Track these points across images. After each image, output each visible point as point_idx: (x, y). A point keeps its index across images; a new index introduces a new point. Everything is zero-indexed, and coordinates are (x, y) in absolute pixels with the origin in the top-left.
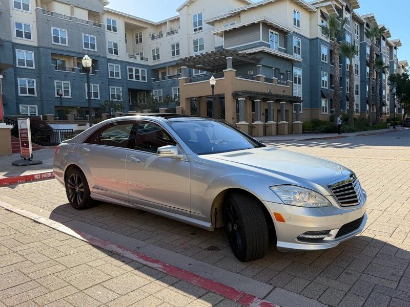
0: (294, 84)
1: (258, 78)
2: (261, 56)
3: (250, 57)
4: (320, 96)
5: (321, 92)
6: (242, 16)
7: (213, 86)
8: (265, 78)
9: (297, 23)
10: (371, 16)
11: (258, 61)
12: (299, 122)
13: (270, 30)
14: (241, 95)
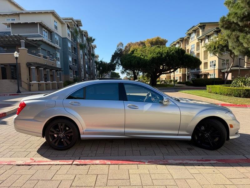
0: (57, 61)
1: (40, 56)
2: (40, 43)
3: (35, 42)
4: (69, 68)
5: (70, 67)
6: (21, 16)
7: (17, 58)
8: (43, 56)
9: (56, 27)
10: (86, 31)
11: (39, 45)
12: (62, 82)
13: (43, 29)
14: (33, 65)
